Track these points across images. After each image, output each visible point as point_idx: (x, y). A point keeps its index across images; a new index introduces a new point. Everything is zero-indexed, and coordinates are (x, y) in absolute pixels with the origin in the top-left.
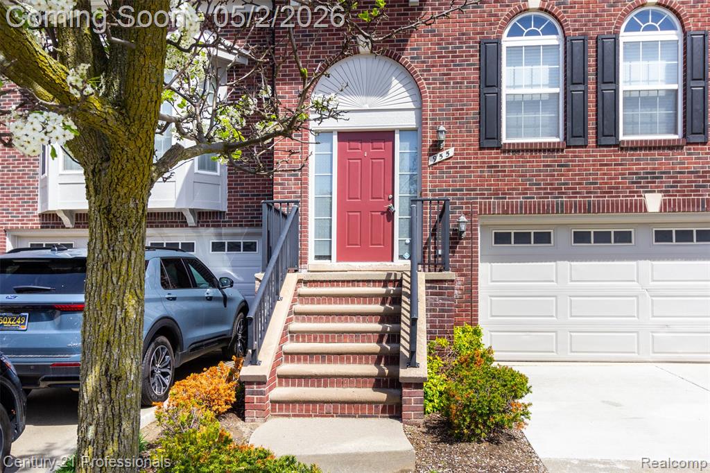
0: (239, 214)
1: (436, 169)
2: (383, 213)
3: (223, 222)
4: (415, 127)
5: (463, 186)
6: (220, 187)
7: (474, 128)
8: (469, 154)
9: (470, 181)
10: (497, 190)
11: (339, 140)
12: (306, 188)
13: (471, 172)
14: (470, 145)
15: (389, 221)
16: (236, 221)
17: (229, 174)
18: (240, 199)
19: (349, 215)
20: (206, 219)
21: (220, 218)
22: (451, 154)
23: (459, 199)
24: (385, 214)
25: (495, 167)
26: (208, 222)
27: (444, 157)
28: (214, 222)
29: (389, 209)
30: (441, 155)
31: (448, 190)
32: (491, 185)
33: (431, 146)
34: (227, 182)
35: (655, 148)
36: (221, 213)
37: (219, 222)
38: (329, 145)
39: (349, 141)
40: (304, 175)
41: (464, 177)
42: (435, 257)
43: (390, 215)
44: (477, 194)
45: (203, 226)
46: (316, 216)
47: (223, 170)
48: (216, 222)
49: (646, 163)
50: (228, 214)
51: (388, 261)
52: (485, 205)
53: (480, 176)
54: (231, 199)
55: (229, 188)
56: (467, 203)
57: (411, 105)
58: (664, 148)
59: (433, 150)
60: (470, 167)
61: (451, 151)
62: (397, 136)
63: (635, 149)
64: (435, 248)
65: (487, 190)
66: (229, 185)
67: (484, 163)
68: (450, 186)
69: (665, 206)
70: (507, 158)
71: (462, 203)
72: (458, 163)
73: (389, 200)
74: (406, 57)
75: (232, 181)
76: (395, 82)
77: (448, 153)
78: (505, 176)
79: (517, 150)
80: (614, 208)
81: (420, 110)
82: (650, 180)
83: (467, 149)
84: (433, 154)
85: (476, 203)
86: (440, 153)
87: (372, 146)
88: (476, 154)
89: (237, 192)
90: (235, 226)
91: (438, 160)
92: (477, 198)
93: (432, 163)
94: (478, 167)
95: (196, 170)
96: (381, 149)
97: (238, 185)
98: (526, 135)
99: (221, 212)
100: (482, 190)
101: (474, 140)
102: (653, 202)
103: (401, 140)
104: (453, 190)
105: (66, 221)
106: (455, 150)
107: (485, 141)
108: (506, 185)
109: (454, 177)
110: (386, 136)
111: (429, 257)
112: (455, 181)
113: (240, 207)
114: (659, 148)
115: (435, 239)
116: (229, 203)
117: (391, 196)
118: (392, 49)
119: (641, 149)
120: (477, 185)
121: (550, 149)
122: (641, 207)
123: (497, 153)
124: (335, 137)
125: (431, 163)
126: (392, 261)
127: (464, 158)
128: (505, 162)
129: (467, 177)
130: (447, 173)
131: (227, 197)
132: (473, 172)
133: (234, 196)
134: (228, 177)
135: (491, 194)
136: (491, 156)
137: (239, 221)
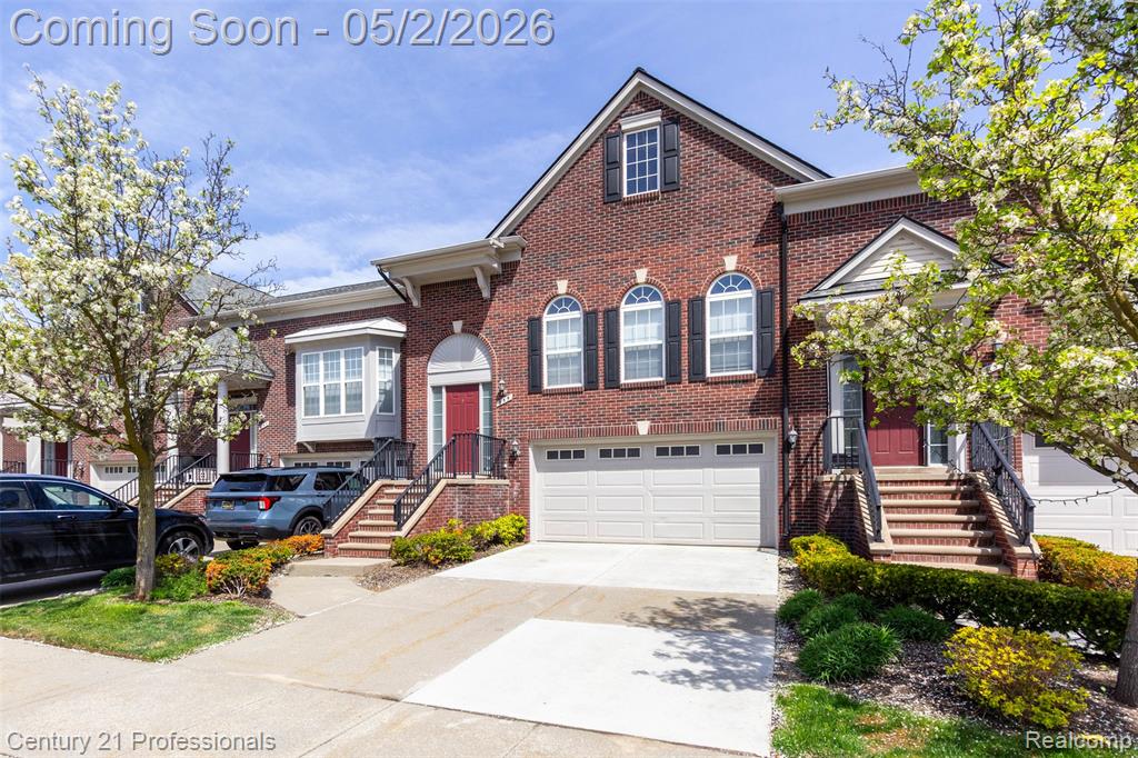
1: (501, 409)
4: (490, 381)
5: (519, 420)
6: (395, 423)
7: (526, 382)
8: (522, 398)
9: (523, 417)
10: (540, 422)
11: (447, 391)
12: (425, 425)
13: (523, 410)
14: (523, 392)
15: (477, 445)
22: (511, 398)
25: (539, 406)
27: (506, 401)
30: (504, 400)
31: (509, 423)
32: (536, 419)
33: (498, 394)
35: (644, 388)
38: (440, 395)
39: (452, 392)
40: (424, 416)
41: (519, 414)
44: (527, 425)
46: (434, 443)
47: (397, 412)
49: (637, 399)
52: (532, 433)
53: (529, 413)
56: (521, 432)
57: (488, 366)
58: (651, 388)
59: (499, 397)
60: (523, 407)
61: (511, 396)
62: (481, 387)
63: (631, 389)
65: (533, 422)
67: (531, 403)
68: (510, 420)
69: (652, 430)
70: (546, 399)
71: (518, 432)
72: (515, 404)
74: (482, 335)
76: (478, 351)
77: (508, 398)
78: (545, 412)
79: (553, 393)
80: (616, 432)
81: (492, 369)
82: (641, 412)
83: (521, 395)
84: (499, 399)
85: (527, 432)
86: (504, 398)
87: (467, 394)
88: (527, 398)
91: (502, 403)
93: (499, 405)
94: (527, 407)
95: (378, 412)
96: (471, 396)
98: (561, 384)
100: (531, 422)
101: (525, 388)
102: (643, 427)
103: (483, 390)
104: (512, 423)
105: (309, 448)
106: (513, 396)
107: (532, 389)
108: (546, 418)
109: (513, 414)
110: (473, 387)
112: (514, 417)
114: (648, 388)
117: (478, 428)
118: (473, 329)
119: (635, 389)
120: (527, 419)
121: (574, 392)
122: (635, 431)
123: (540, 397)
124: (444, 390)
126: (479, 472)
127: (519, 401)
128: (545, 403)
129: (521, 414)
130: (508, 411)
132: (525, 410)
135: (536, 425)
136: (536, 399)
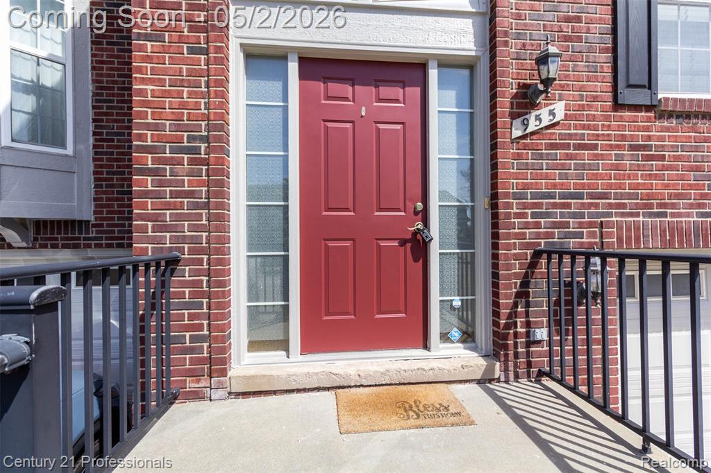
0: (117, 225)
1: (526, 147)
2: (403, 243)
3: (85, 239)
4: (473, 53)
5: (583, 186)
6: (75, 175)
7: (604, 63)
8: (594, 118)
9: (596, 177)
10: (649, 197)
11: (303, 76)
12: (222, 184)
13: (597, 157)
14: (595, 99)
15: (416, 260)
16: (112, 239)
17: (96, 153)
18: (117, 199)
19: (327, 247)
20: (52, 233)
21: (80, 232)
22: (560, 115)
23: (574, 216)
24: (409, 245)
25: (644, 148)
26: (56, 239)
27: (545, 123)
28: (67, 239)
29: (415, 233)
30: (538, 118)
31: (552, 196)
32: (637, 187)
33: (515, 96)
34: (92, 169)
36: (81, 225)
37: (79, 239)
38: (278, 85)
39: (326, 79)
40: (215, 150)
41: (583, 167)
42: (529, 344)
43: (419, 246)
44: (610, 206)
45: (45, 246)
46: (250, 249)
47: (81, 147)
48: (72, 239)
50: (94, 226)
51: (415, 347)
52: (629, 230)
53: (617, 168)
54: (102, 199)
55: (96, 180)
56: (590, 225)
57: (465, 5)
59: (519, 106)
60: (595, 147)
61: (560, 108)
62: (433, 74)
64: (528, 324)
65: (630, 196)
66: (95, 173)
67: (623, 138)
68: (555, 186)
70: (668, 130)
71: (581, 225)
72: (570, 136)
73: (416, 213)
75: (101, 166)
77: (552, 113)
78: (664, 168)
81: (488, 16)
83: (590, 107)
84: (519, 115)
85: (610, 224)
86: (537, 113)
87: (378, 94)
88: (607, 118)
89: (112, 186)
90: (109, 246)
91: (531, 128)
92: (610, 215)
93: (519, 133)
94: (611, 147)
96: (397, 101)
97: (114, 173)
99: (80, 222)
100: (622, 196)
101: (602, 87)
103: (442, 85)
104: (563, 196)
106: (567, 108)
107: (627, 91)
108: (667, 186)
109: (563, 167)
110: (407, 73)
111: (516, 344)
112: (566, 177)
113: (119, 212)
115: (528, 305)
116: (96, 206)
117: (420, 206)
120: (610, 186)
123: (649, 119)
124: (293, 67)
125: (517, 133)
126: (426, 347)
127: (584, 127)
128: (662, 139)
129: (590, 167)
130: (548, 157)
131: (93, 195)
132: (602, 157)
133: (105, 193)
134: (94, 159)
135: (637, 206)
136: (636, 125)
137: (117, 238)
